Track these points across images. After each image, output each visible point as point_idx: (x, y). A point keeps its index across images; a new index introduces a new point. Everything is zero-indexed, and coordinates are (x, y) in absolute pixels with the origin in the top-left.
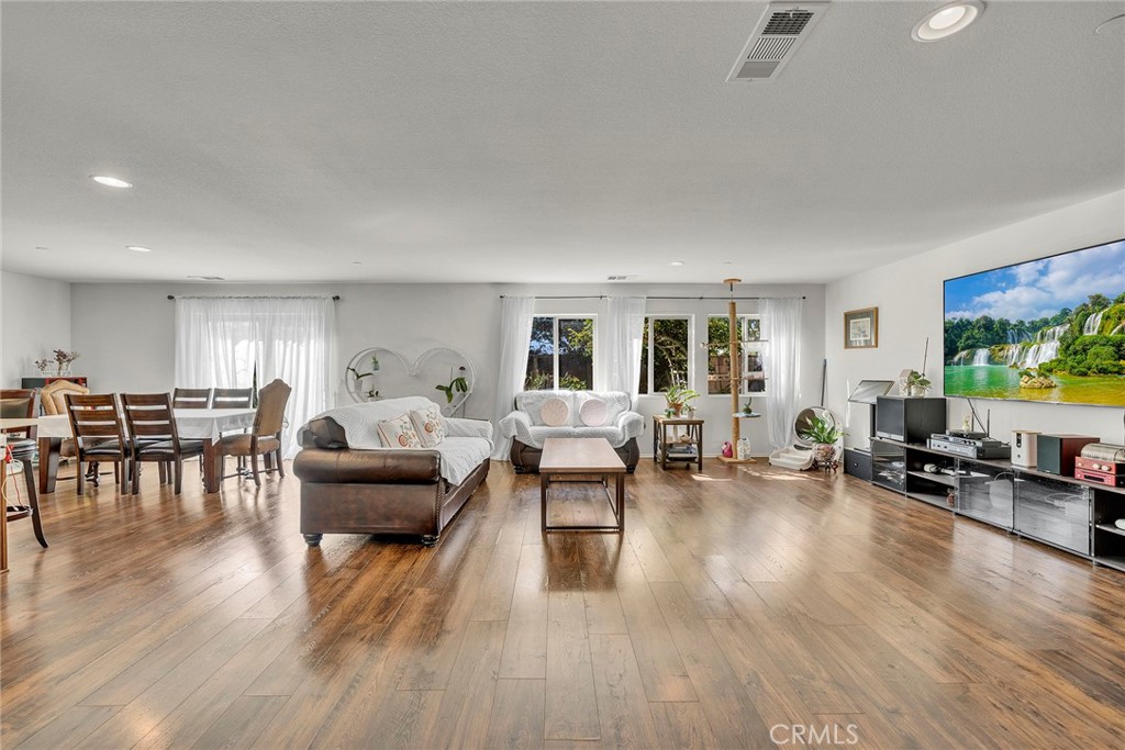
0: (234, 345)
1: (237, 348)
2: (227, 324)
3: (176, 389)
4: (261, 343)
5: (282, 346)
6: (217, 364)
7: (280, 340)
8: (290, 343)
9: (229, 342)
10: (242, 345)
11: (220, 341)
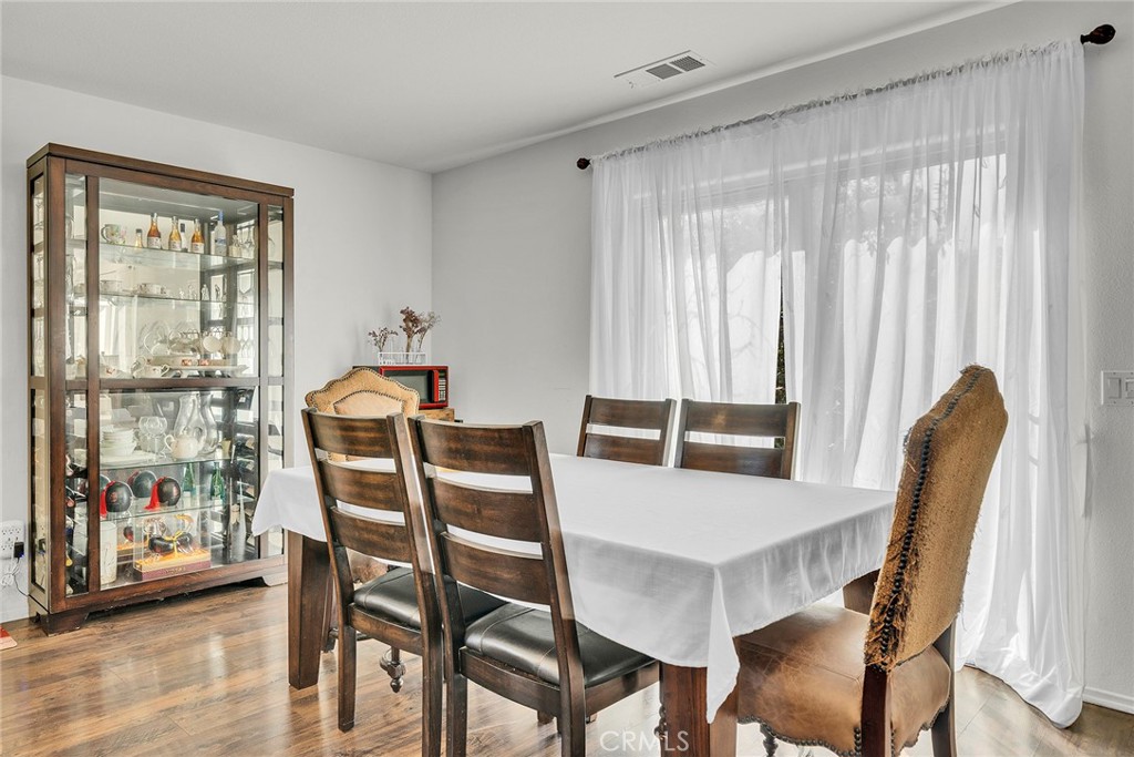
0: (725, 266)
1: (734, 278)
2: (706, 215)
3: (589, 400)
4: (798, 257)
5: (868, 262)
6: (682, 327)
7: (859, 240)
8: (895, 247)
9: (712, 262)
10: (746, 267)
11: (689, 265)
